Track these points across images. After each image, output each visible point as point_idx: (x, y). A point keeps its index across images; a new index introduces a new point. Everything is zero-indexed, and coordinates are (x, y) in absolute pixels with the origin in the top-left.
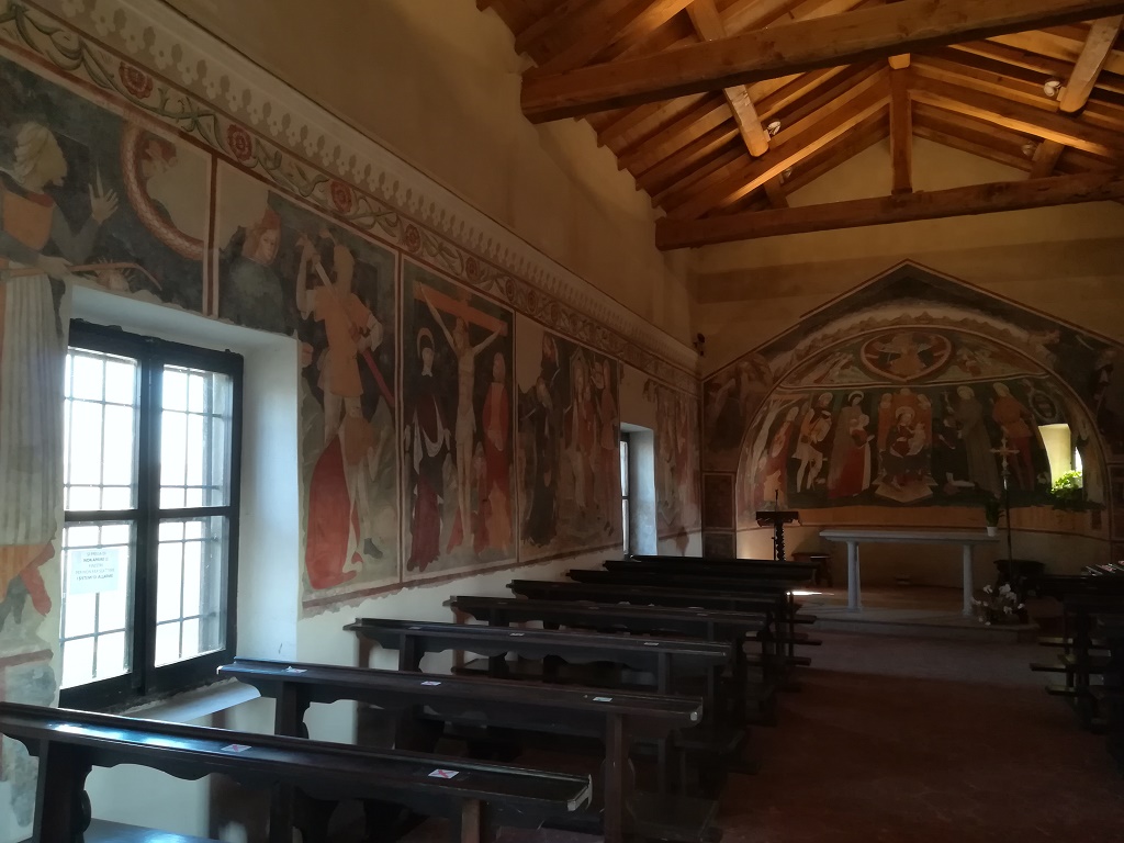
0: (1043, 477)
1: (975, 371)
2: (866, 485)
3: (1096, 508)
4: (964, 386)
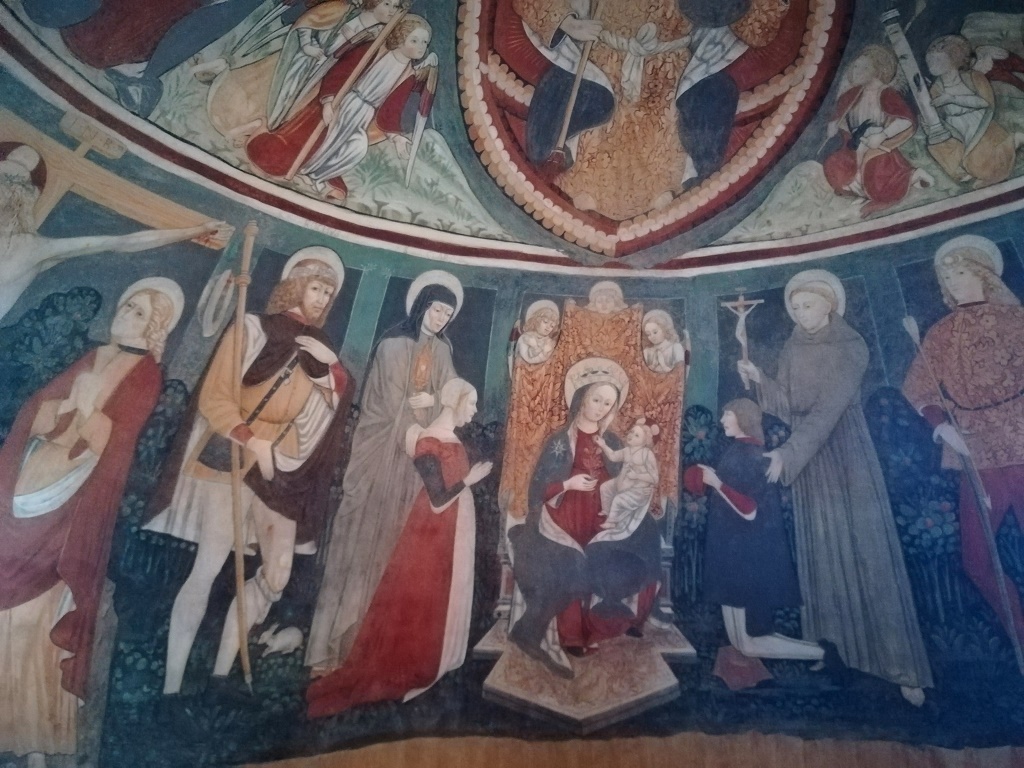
2: (452, 655)
4: (813, 271)
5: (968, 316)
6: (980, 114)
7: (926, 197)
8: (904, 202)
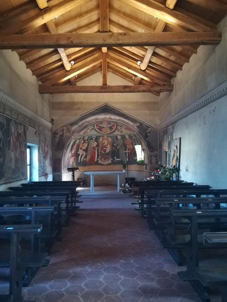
0: (135, 158)
1: (121, 132)
3: (146, 165)
4: (119, 136)
5: (128, 139)
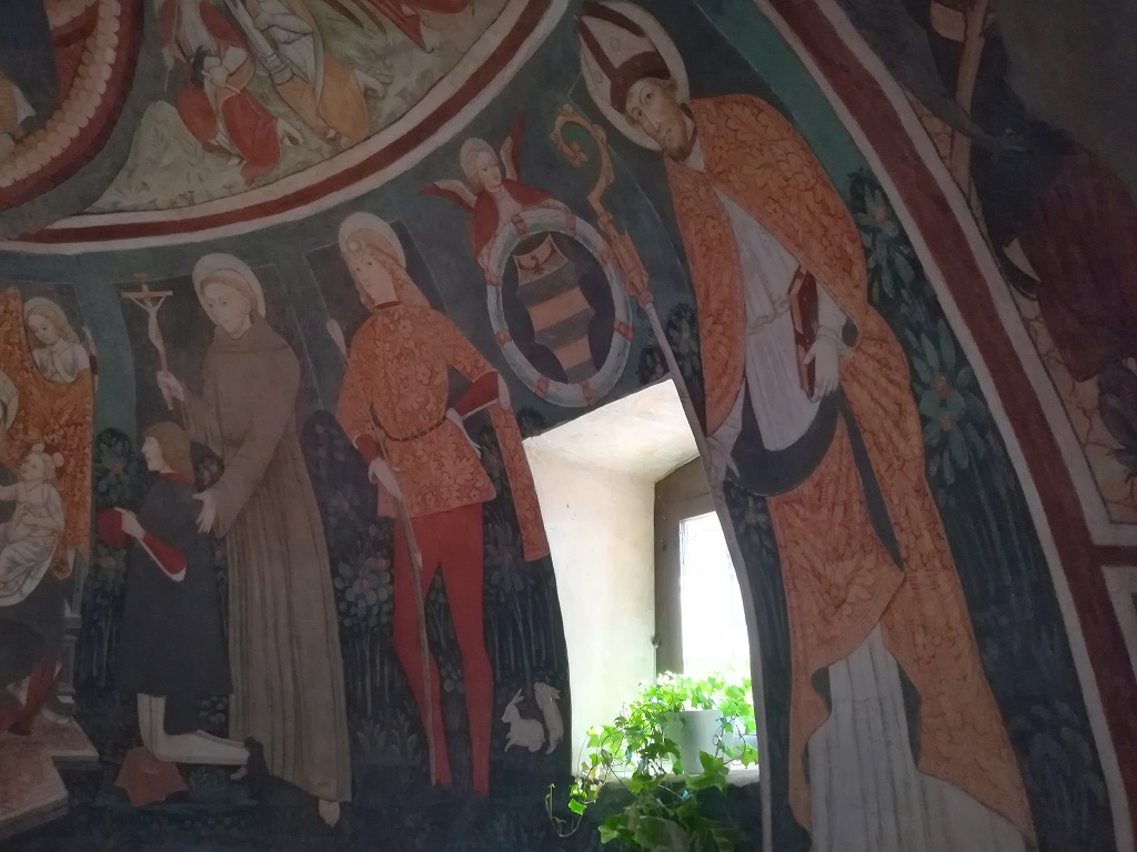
4: (217, 255)
5: (387, 321)
6: (307, 42)
7: (301, 159)
8: (283, 166)
